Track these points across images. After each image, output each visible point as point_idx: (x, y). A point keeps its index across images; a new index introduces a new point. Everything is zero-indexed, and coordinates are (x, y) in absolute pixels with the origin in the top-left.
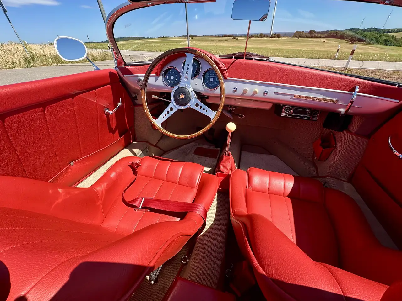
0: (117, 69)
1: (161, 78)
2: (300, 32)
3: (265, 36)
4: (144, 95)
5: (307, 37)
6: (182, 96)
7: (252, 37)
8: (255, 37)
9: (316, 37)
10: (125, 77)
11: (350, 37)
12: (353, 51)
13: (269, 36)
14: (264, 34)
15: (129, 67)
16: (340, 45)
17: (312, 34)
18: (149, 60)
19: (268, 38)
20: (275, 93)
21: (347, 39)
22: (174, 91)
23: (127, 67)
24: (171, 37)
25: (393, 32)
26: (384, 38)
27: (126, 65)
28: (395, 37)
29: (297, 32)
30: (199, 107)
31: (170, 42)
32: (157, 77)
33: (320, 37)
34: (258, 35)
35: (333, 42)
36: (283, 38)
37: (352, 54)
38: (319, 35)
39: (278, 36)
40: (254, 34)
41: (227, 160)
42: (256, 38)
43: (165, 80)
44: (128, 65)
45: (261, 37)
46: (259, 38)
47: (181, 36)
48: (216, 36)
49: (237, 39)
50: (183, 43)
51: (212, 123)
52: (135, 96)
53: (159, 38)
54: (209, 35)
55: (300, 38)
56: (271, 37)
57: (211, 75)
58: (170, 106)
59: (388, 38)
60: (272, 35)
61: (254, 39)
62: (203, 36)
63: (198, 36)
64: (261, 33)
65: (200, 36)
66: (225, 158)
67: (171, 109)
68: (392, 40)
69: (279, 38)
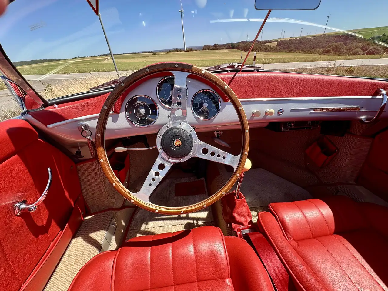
0: (29, 117)
1: (123, 116)
2: (208, 46)
3: (181, 50)
4: (103, 156)
5: (214, 49)
6: (177, 143)
7: (170, 52)
8: (172, 51)
9: (220, 49)
10: (51, 128)
11: (243, 48)
12: (255, 57)
13: (184, 50)
14: (180, 49)
15: (56, 109)
16: (242, 54)
17: (216, 47)
18: (91, 89)
19: (184, 52)
20: (292, 110)
21: (242, 49)
22: (161, 137)
23: (50, 109)
24: (87, 57)
25: (268, 43)
26: (264, 47)
27: (46, 104)
28: (270, 46)
29: (205, 46)
30: (209, 153)
31: (88, 62)
32: (116, 115)
33: (223, 49)
34: (175, 50)
35: (233, 52)
36: (196, 52)
37: (254, 60)
38: (222, 47)
39: (191, 50)
40: (171, 49)
41: (240, 204)
42: (174, 53)
43: (132, 117)
44: (52, 104)
45: (178, 52)
46: (176, 53)
47: (99, 55)
48: (136, 53)
49: (157, 55)
50: (103, 62)
51: (238, 175)
52: (77, 152)
53: (74, 58)
54: (129, 53)
55: (209, 51)
56: (186, 51)
57: (203, 100)
58: (159, 161)
59: (266, 47)
60: (186, 49)
61: (172, 54)
62: (123, 54)
63: (118, 54)
64: (177, 48)
65: (120, 54)
66: (237, 203)
67: (161, 167)
68: (268, 48)
69: (193, 52)
